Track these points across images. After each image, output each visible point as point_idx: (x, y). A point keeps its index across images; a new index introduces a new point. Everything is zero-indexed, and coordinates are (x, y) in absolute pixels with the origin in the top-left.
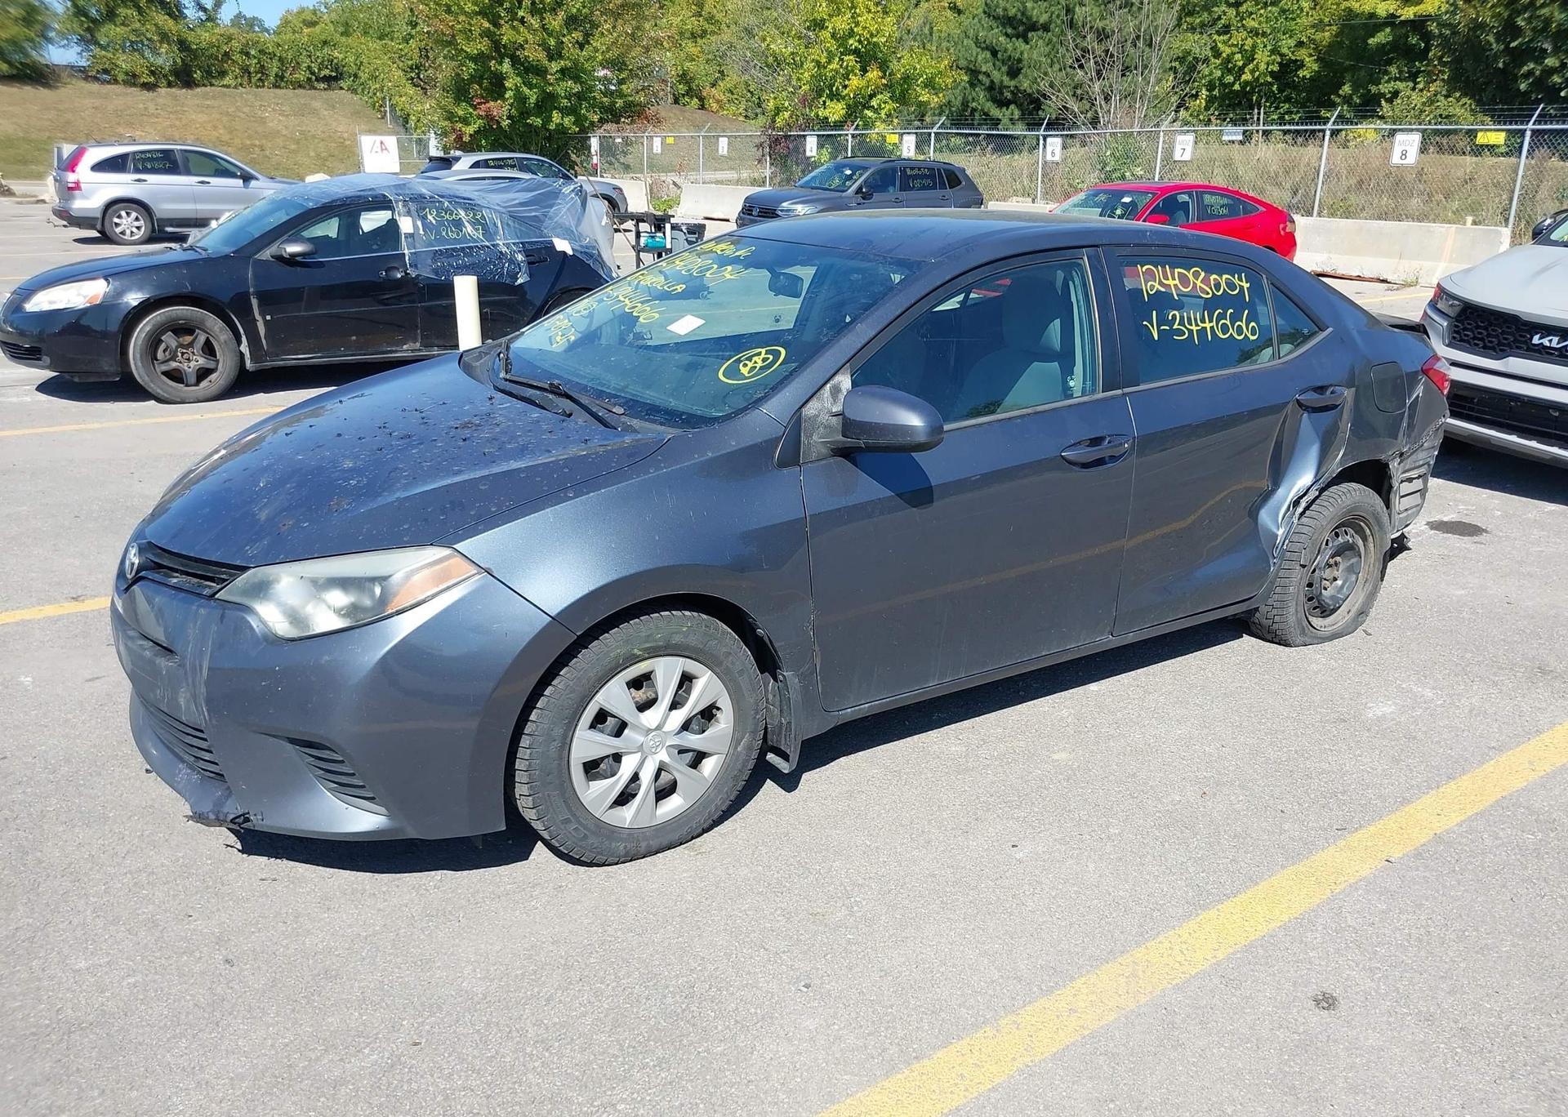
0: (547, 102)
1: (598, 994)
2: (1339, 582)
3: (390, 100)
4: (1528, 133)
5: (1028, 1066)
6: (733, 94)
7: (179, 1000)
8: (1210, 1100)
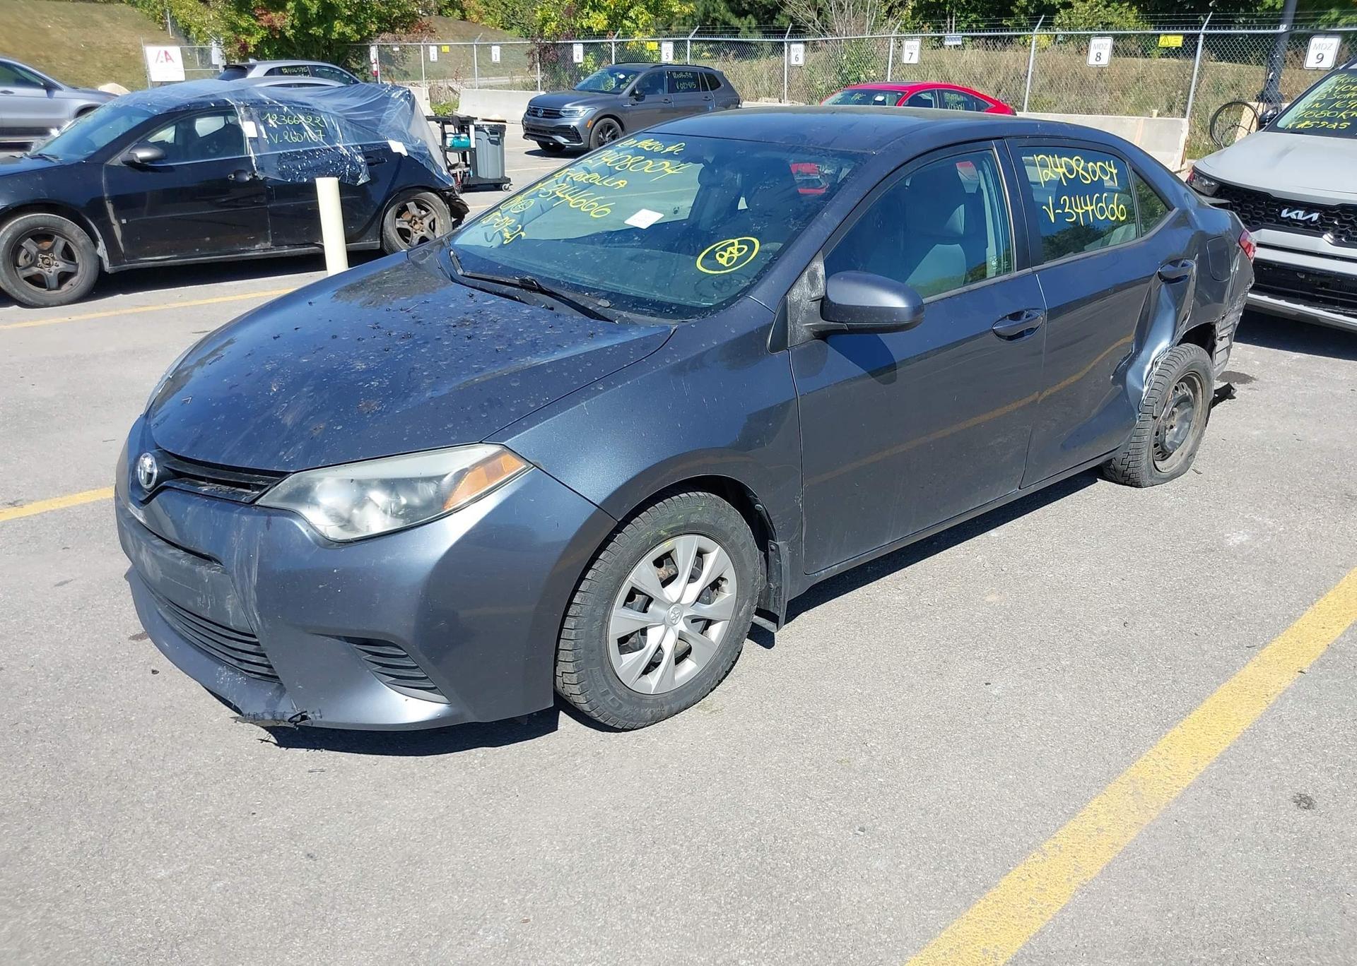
0: (330, 12)
1: (676, 855)
2: (1175, 429)
3: (170, 13)
4: (1202, 37)
5: (1084, 885)
6: (488, 6)
7: (276, 899)
8: (1248, 900)
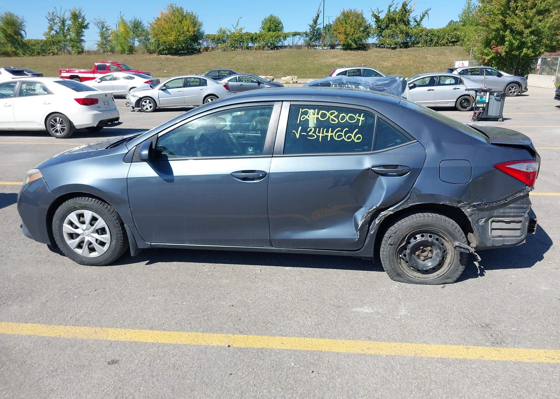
0: (522, 45)
3: (472, 48)
